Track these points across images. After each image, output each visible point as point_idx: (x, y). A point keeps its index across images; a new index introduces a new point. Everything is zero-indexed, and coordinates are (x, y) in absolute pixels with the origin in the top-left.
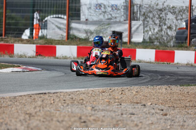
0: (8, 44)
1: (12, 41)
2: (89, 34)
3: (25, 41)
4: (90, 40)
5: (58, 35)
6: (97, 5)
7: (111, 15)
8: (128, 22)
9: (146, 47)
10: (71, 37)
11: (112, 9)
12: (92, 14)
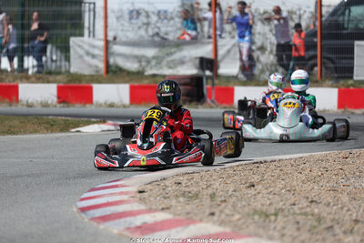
0: (4, 84)
1: (11, 79)
2: (144, 64)
3: (33, 79)
4: (146, 73)
5: (90, 66)
6: (131, 12)
7: (159, 28)
8: (211, 40)
9: (244, 84)
10: (113, 69)
11: (160, 18)
12: (125, 28)
